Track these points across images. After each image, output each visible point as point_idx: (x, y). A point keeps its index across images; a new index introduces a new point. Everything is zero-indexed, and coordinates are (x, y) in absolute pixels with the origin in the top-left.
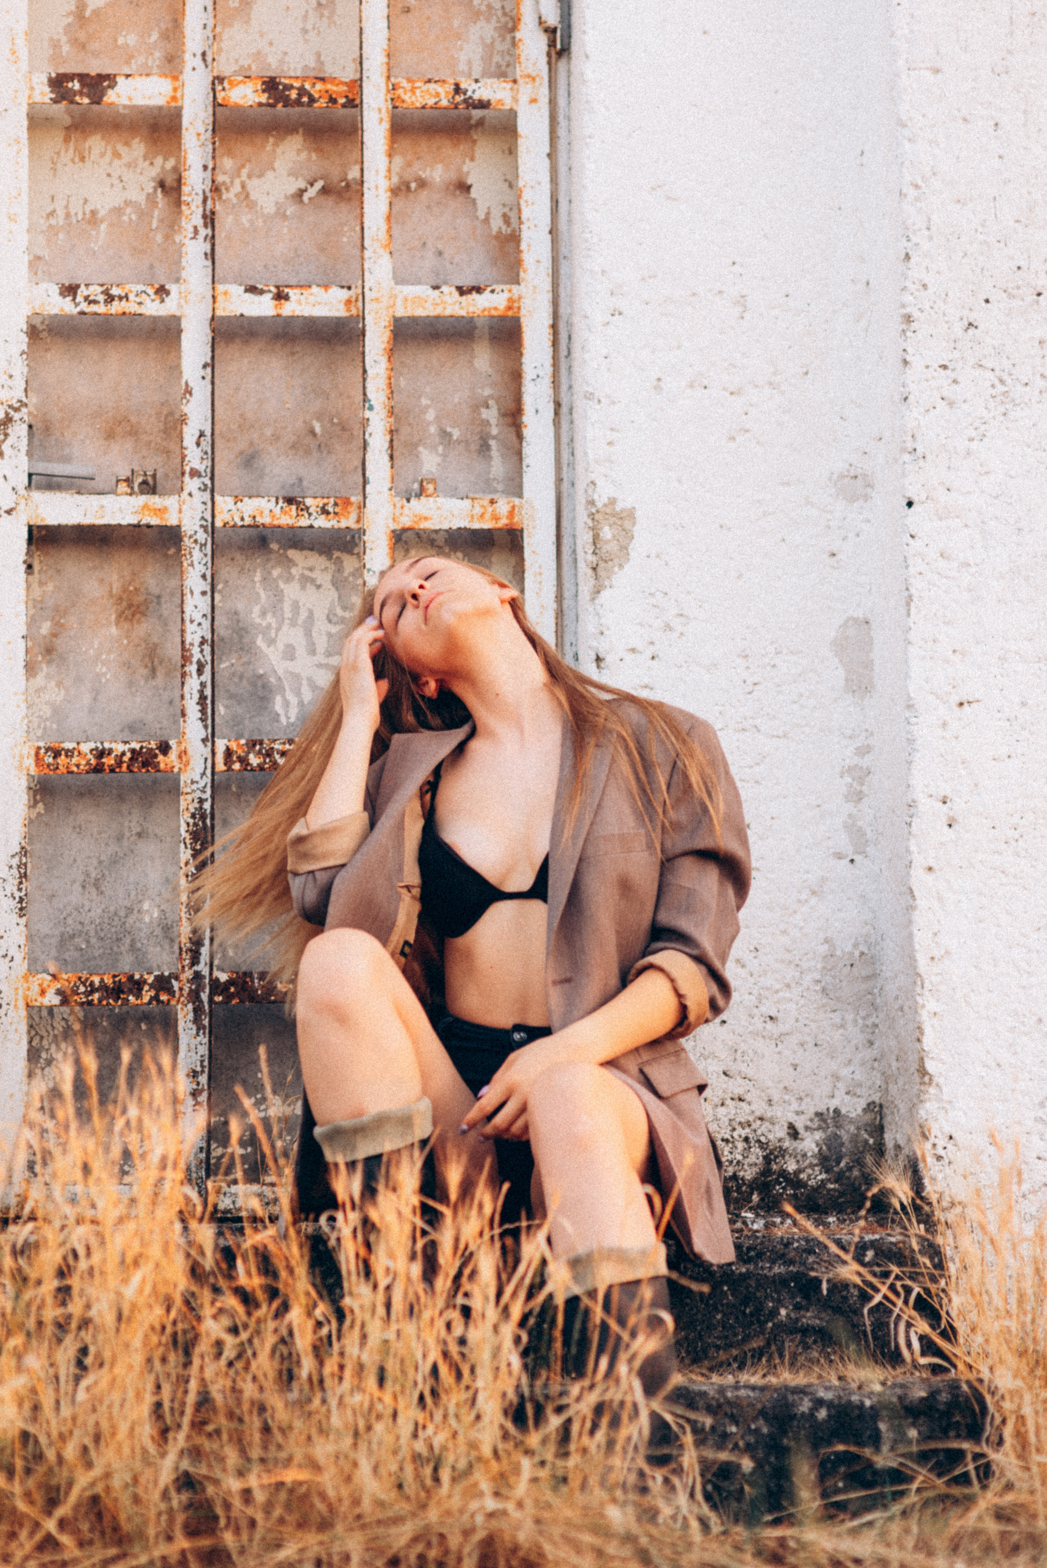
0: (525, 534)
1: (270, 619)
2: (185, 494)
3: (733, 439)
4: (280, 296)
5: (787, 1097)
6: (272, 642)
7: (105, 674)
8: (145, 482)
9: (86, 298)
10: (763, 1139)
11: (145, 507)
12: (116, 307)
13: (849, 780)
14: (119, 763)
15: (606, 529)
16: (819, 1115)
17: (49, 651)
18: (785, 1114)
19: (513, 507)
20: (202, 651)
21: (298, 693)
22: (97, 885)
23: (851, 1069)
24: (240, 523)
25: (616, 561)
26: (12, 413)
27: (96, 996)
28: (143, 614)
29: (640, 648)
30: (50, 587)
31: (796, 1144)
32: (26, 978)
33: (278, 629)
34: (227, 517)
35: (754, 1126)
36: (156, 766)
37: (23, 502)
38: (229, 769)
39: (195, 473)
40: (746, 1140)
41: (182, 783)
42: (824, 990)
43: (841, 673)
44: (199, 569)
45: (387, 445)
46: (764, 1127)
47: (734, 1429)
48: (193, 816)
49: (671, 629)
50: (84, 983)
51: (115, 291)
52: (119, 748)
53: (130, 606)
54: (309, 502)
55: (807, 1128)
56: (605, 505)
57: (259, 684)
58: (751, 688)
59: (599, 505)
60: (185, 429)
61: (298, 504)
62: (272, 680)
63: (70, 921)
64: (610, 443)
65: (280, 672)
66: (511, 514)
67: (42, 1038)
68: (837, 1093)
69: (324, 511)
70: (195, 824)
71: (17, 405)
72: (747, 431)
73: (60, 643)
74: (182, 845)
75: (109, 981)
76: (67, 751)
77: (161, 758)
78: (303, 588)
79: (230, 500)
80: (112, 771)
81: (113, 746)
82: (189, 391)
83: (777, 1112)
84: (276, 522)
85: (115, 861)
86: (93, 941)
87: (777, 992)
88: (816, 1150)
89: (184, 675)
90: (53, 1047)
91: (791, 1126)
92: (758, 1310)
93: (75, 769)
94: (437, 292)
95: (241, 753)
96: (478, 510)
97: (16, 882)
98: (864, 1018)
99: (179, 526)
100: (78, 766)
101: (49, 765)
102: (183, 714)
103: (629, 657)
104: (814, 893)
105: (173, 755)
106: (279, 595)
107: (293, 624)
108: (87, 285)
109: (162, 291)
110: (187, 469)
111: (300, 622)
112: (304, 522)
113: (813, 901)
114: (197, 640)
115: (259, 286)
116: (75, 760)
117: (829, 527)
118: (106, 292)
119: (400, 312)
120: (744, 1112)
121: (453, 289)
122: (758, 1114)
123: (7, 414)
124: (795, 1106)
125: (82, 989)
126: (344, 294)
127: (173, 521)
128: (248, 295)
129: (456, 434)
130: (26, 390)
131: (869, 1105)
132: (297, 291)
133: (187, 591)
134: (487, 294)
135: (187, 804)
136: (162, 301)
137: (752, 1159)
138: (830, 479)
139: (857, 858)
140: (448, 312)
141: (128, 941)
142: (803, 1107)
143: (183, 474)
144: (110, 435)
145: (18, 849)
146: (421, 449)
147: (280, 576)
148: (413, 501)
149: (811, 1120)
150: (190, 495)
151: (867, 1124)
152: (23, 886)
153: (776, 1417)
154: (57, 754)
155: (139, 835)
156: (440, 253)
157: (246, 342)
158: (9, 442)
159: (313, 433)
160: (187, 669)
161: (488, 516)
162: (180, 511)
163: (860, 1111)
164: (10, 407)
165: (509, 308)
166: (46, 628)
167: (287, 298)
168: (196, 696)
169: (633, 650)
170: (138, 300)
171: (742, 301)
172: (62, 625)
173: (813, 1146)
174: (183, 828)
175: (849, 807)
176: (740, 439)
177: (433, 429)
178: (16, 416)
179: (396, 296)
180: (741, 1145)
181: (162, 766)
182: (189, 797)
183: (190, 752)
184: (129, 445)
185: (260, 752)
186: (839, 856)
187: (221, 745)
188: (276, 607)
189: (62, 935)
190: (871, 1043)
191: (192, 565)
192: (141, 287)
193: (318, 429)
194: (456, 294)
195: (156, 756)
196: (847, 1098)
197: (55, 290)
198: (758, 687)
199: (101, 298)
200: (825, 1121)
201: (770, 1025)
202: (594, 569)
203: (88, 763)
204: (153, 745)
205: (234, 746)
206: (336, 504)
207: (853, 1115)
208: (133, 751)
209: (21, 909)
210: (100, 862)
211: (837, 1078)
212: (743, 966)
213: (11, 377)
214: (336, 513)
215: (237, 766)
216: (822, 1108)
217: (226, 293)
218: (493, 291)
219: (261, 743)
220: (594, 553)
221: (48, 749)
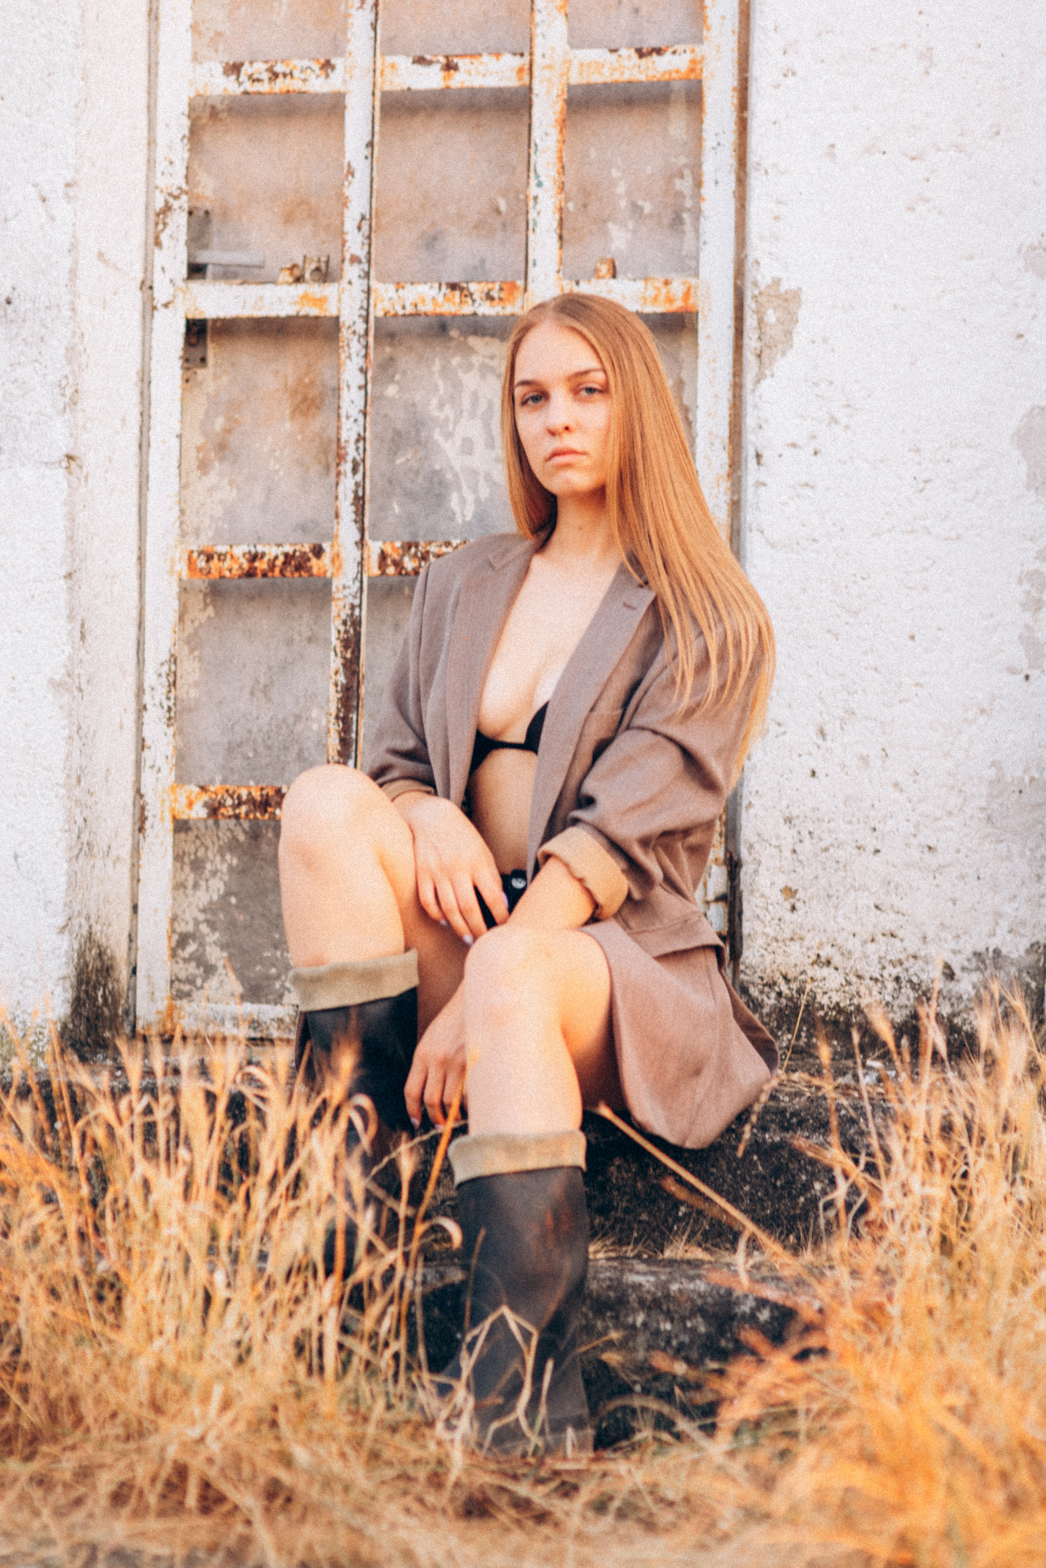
0: (700, 316)
1: (448, 411)
2: (344, 282)
3: (911, 209)
4: (450, 67)
5: (943, 935)
6: (449, 436)
7: (277, 472)
8: (318, 269)
9: (250, 77)
10: (915, 980)
11: (305, 297)
12: (280, 85)
13: (1027, 586)
14: (272, 567)
15: (770, 312)
16: (977, 955)
17: (222, 447)
18: (939, 954)
19: (689, 289)
20: (357, 449)
21: (476, 491)
22: (266, 690)
23: (1016, 905)
24: (401, 312)
25: (780, 346)
26: (171, 200)
27: (243, 809)
28: (318, 408)
29: (800, 442)
30: (225, 380)
31: (951, 985)
32: (173, 789)
33: (456, 422)
34: (387, 305)
35: (906, 964)
36: (309, 570)
37: (180, 295)
38: (383, 573)
39: (355, 260)
40: (897, 979)
41: (334, 589)
42: (989, 818)
43: (1024, 468)
44: (357, 361)
45: (555, 224)
46: (915, 967)
47: (668, 1326)
48: (344, 623)
49: (836, 422)
50: (232, 796)
51: (279, 68)
52: (272, 551)
53: (305, 399)
54: (473, 287)
55: (963, 969)
56: (769, 286)
57: (436, 480)
58: (921, 486)
59: (762, 287)
60: (347, 213)
61: (462, 289)
62: (449, 476)
63: (237, 728)
64: (776, 218)
65: (457, 468)
66: (687, 295)
67: (207, 848)
68: (998, 932)
69: (489, 297)
70: (346, 632)
71: (176, 193)
72: (927, 201)
73: (234, 440)
74: (332, 654)
75: (257, 795)
76: (219, 555)
77: (314, 562)
78: (483, 377)
79: (392, 287)
80: (265, 575)
81: (266, 549)
82: (351, 173)
83: (932, 950)
84: (438, 310)
85: (285, 666)
86: (261, 749)
87: (937, 819)
88: (973, 993)
89: (339, 474)
90: (218, 859)
91: (947, 966)
92: (789, 1184)
93: (227, 574)
94: (614, 56)
95: (396, 557)
96: (651, 292)
97: (165, 690)
98: (1032, 850)
99: (337, 318)
100: (230, 570)
101: (201, 570)
102: (337, 516)
103: (788, 452)
104: (983, 711)
105: (326, 558)
106: (457, 385)
107: (473, 414)
108: (251, 63)
109: (327, 66)
110: (348, 256)
111: (479, 413)
112: (467, 309)
113: (982, 720)
114: (354, 437)
115: (428, 57)
116: (227, 563)
117: (1016, 305)
118: (270, 70)
119: (575, 79)
120: (895, 949)
121: (632, 52)
122: (911, 951)
123: (166, 202)
124: (952, 945)
125: (229, 802)
126: (517, 61)
127: (332, 311)
128: (416, 66)
129: (648, 207)
130: (186, 177)
131: (1032, 945)
132: (467, 60)
133: (343, 385)
134: (667, 57)
135: (339, 610)
136: (327, 76)
137: (903, 1000)
138: (1019, 252)
139: (1034, 674)
140: (626, 77)
141: (296, 748)
142: (961, 946)
143: (343, 261)
144: (288, 219)
145: (166, 657)
146: (610, 225)
147: (460, 366)
148: (582, 283)
149: (969, 960)
150: (350, 283)
151: (1030, 967)
152: (172, 695)
153: (715, 1316)
154: (209, 558)
155: (310, 640)
156: (637, 11)
157: (430, 116)
158: (167, 231)
159: (498, 211)
160: (342, 468)
161: (662, 298)
162: (339, 300)
163: (1022, 951)
164: (170, 194)
165: (692, 70)
166: (219, 423)
167: (456, 68)
168: (351, 496)
169: (794, 445)
170: (303, 76)
171: (927, 55)
172: (236, 421)
173: (970, 988)
174: (334, 635)
175: (1027, 617)
176: (921, 208)
177: (623, 203)
178: (176, 204)
179: (570, 61)
180: (891, 985)
181: (315, 571)
182: (341, 603)
183: (343, 555)
184: (308, 229)
185: (415, 555)
186: (1012, 671)
187: (374, 548)
188: (453, 400)
189: (230, 743)
190: (1039, 878)
191: (349, 357)
192: (305, 63)
193: (503, 206)
194: (635, 56)
195: (309, 560)
196: (1009, 937)
197: (218, 69)
198: (929, 486)
199: (265, 76)
200: (983, 962)
201: (927, 856)
202: (759, 356)
203: (241, 567)
204: (307, 548)
205: (389, 550)
206: (501, 289)
207: (1014, 955)
208: (286, 555)
209: (169, 719)
210: (270, 668)
211: (998, 915)
212: (902, 791)
213: (171, 163)
214: (501, 299)
215: (391, 570)
216: (981, 948)
217: (393, 66)
218: (674, 52)
219: (417, 545)
220: (760, 338)
221: (200, 553)
